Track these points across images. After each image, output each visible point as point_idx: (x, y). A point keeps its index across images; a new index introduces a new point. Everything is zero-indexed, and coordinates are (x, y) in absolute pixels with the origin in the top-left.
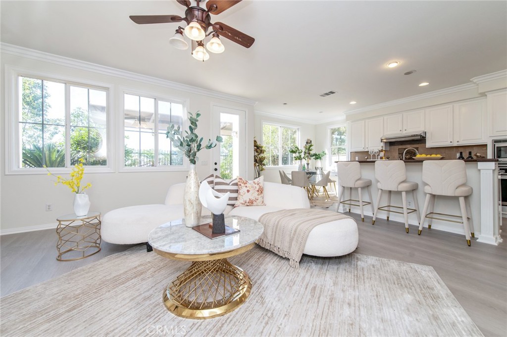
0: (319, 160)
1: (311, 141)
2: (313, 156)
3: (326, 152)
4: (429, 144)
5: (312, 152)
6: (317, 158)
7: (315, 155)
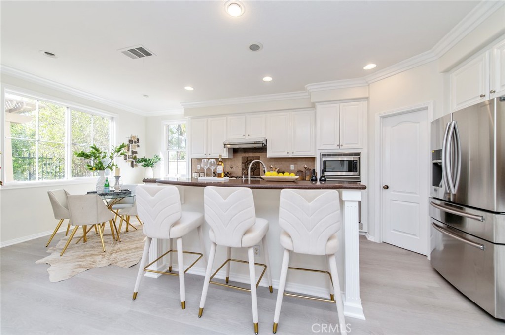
0: (150, 167)
1: (138, 140)
2: (142, 161)
3: (161, 156)
4: (270, 154)
5: (139, 156)
6: (148, 165)
7: (144, 160)
